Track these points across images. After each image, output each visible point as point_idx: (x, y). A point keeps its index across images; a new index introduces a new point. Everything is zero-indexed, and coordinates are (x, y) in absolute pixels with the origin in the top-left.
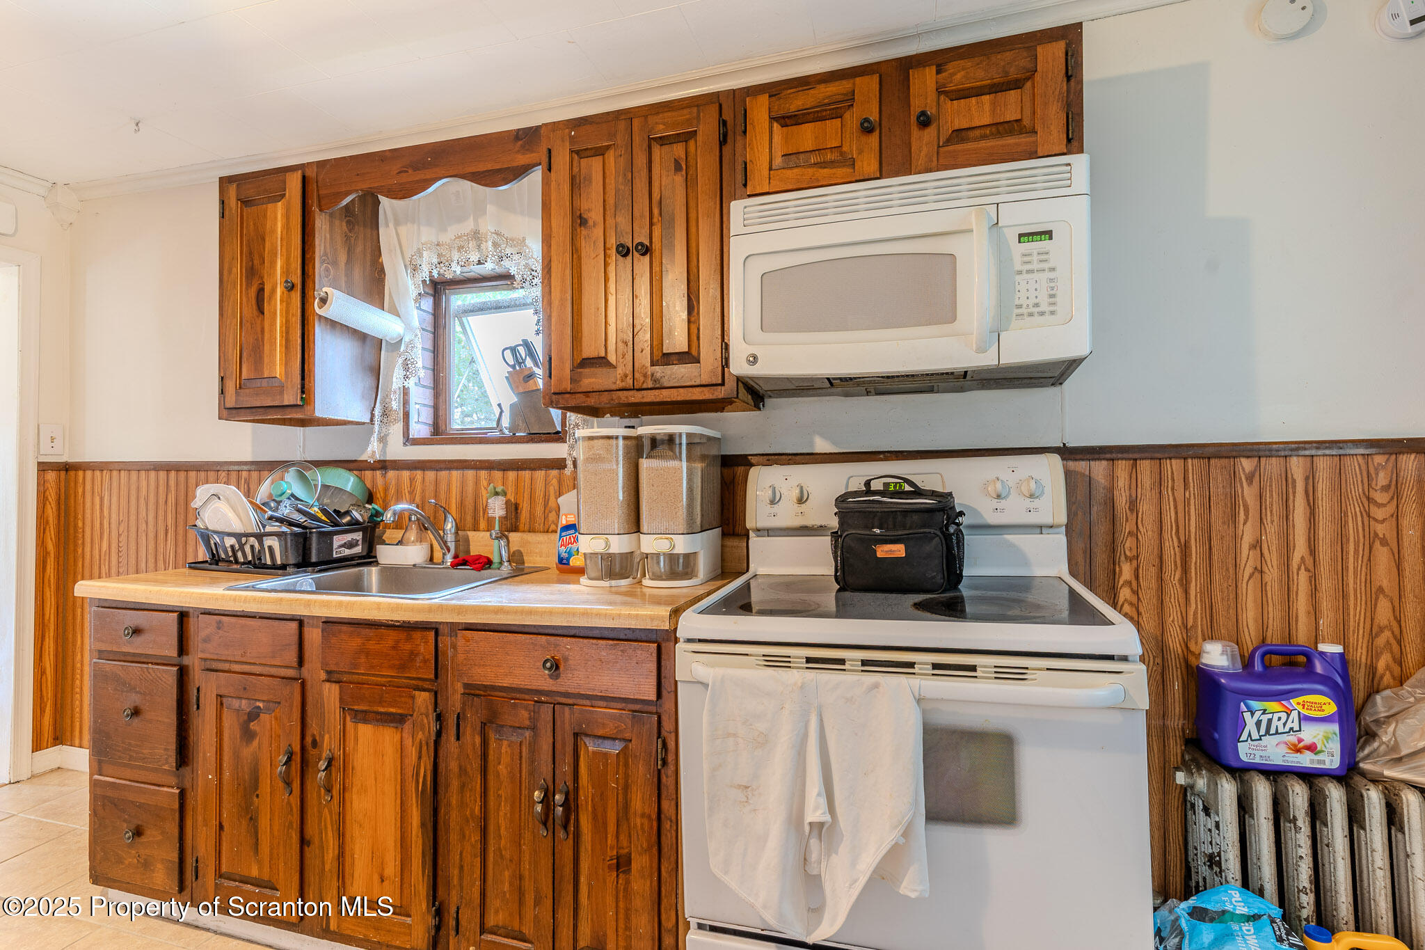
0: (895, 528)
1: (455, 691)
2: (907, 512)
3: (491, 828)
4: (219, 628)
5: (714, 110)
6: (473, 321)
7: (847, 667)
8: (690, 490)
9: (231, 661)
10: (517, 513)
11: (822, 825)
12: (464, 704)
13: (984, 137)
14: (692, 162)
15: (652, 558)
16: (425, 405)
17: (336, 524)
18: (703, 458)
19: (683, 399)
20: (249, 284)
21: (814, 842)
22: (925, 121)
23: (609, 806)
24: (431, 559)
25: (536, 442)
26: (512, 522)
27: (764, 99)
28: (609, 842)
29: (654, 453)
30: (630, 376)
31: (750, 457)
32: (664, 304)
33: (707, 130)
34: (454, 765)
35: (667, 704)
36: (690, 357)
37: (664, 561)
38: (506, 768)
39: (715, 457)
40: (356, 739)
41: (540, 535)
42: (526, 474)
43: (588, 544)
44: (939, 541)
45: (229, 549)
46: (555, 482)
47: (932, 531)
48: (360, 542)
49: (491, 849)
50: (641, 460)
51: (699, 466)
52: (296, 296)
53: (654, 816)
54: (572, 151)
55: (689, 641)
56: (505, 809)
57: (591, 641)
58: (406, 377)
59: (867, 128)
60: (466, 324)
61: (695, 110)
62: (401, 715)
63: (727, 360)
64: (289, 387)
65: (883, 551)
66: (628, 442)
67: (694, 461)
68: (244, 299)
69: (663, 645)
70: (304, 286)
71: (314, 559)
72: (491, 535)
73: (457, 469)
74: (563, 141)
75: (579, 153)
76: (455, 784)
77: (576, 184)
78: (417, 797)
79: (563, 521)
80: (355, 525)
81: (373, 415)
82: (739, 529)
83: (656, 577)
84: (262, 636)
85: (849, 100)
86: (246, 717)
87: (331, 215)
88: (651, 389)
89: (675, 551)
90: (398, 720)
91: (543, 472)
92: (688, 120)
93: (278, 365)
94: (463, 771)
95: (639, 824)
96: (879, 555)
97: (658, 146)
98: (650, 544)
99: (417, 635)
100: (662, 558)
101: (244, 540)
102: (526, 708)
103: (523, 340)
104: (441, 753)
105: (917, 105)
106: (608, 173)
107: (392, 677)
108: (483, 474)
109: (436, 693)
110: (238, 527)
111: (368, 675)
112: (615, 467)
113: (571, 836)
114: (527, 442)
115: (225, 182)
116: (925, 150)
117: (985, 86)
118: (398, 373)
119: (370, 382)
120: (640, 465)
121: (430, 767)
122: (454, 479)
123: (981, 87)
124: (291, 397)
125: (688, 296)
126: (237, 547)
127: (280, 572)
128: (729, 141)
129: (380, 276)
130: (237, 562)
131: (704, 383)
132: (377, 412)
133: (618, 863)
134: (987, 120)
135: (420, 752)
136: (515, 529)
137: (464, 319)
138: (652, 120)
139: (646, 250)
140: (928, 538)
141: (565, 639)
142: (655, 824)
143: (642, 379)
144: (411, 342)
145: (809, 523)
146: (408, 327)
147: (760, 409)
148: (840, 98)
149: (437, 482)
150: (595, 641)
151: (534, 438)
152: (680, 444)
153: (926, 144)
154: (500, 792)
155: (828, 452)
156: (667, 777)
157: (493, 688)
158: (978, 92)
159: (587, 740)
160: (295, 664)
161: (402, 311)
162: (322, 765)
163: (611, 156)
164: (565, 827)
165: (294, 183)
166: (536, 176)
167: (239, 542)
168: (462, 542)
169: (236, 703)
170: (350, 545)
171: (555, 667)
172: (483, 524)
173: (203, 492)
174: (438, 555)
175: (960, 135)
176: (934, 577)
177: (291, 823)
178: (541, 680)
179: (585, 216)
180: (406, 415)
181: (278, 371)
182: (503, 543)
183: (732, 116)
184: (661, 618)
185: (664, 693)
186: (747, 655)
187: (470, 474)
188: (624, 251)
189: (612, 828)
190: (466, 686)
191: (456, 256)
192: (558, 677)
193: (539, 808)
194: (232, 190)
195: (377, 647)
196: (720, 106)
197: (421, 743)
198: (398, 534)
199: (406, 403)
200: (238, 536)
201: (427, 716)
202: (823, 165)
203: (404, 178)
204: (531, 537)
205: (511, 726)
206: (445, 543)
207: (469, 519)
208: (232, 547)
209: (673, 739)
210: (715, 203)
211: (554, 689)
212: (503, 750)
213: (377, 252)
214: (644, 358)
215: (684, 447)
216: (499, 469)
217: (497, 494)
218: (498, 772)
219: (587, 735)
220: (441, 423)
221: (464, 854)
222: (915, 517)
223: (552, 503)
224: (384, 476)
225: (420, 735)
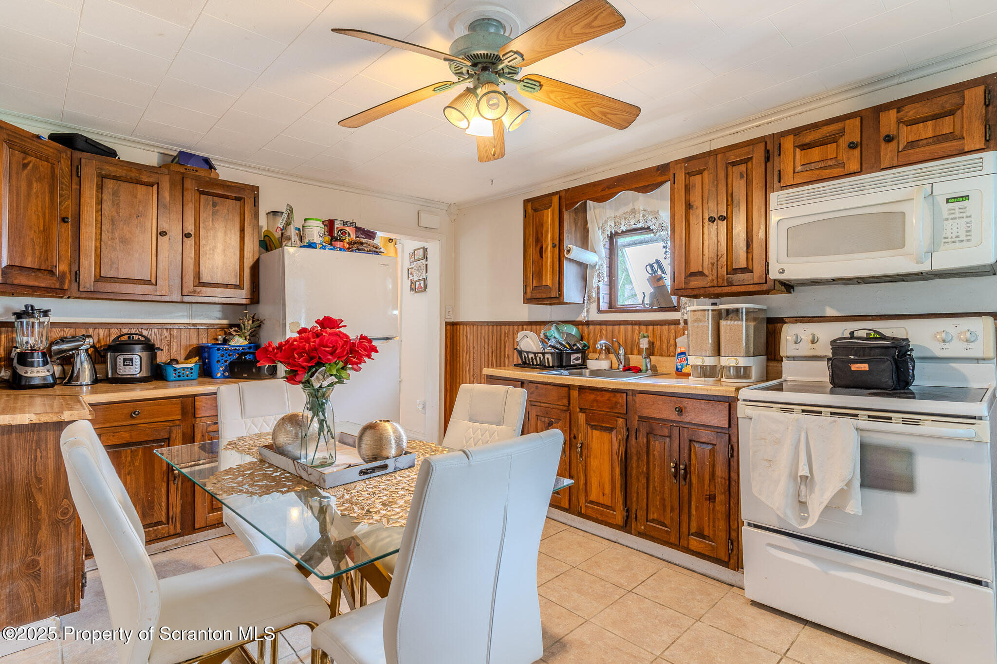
0: (864, 356)
1: (634, 419)
2: (872, 348)
3: (651, 478)
4: (537, 389)
5: (762, 145)
6: (627, 250)
7: (823, 415)
8: (747, 336)
9: (541, 402)
10: (653, 346)
11: (807, 477)
12: (639, 425)
13: (928, 144)
14: (749, 173)
15: (726, 368)
16: (606, 294)
17: (572, 349)
18: (755, 319)
19: (743, 291)
20: (536, 245)
21: (803, 487)
22: (889, 139)
23: (706, 473)
24: (611, 368)
25: (663, 312)
26: (651, 352)
27: (791, 138)
28: (705, 488)
29: (727, 318)
30: (715, 280)
31: (784, 319)
32: (734, 244)
33: (758, 155)
34: (634, 451)
35: (733, 430)
36: (747, 270)
37: (733, 370)
38: (658, 453)
39: (763, 318)
40: (593, 437)
41: (665, 357)
42: (658, 327)
43: (693, 360)
44: (890, 363)
45: (530, 359)
46: (673, 331)
47: (885, 357)
48: (580, 358)
49: (651, 487)
50: (720, 321)
51: (752, 324)
52: (557, 250)
53: (727, 478)
54: (685, 173)
55: (745, 400)
56: (657, 470)
57: (697, 400)
58: (599, 281)
59: (852, 146)
60: (624, 251)
61: (751, 147)
62: (611, 428)
63: (768, 270)
64: (554, 289)
65: (855, 367)
66: (714, 312)
67: (750, 321)
68: (534, 253)
69: (732, 404)
70: (559, 245)
71: (564, 364)
72: (642, 357)
73: (623, 325)
74: (681, 169)
75: (689, 174)
76: (635, 459)
77: (688, 189)
78: (618, 461)
79: (679, 350)
80: (578, 351)
81: (584, 300)
82: (777, 357)
83: (727, 378)
84: (554, 394)
85: (842, 132)
86: (547, 424)
87: (570, 212)
88: (726, 286)
89: (739, 365)
90: (610, 430)
91: (667, 326)
92: (747, 152)
93: (548, 280)
94: (638, 453)
95: (720, 481)
96: (853, 369)
97: (731, 167)
98: (725, 361)
99: (618, 395)
100: (732, 368)
101: (537, 355)
102: (667, 428)
103: (656, 260)
104: (628, 445)
105: (884, 131)
106: (704, 182)
107: (607, 412)
108: (636, 327)
109: (626, 420)
110: (535, 350)
111: (597, 410)
112: (707, 324)
113: (688, 484)
114: (659, 312)
115: (526, 202)
116: (889, 155)
117: (929, 116)
118: (595, 280)
119: (583, 284)
120: (720, 323)
121: (624, 450)
122: (622, 329)
123: (927, 117)
124: (554, 294)
125: (747, 239)
126: (534, 357)
127: (552, 369)
128: (770, 160)
129: (587, 234)
130: (533, 364)
131: (755, 283)
132: (586, 298)
133: (709, 497)
134: (930, 134)
135: (620, 444)
136: (653, 355)
137: (623, 249)
138: (728, 154)
139: (723, 218)
140: (883, 361)
141: (685, 399)
142: (727, 482)
143: (721, 282)
144: (602, 264)
145: (819, 354)
146: (600, 258)
147: (791, 293)
148: (837, 132)
149: (613, 331)
150: (699, 400)
151: (661, 309)
152: (742, 312)
153: (890, 152)
154: (655, 463)
155: (834, 315)
156: (733, 462)
157: (652, 418)
158: (925, 120)
159: (695, 444)
160: (567, 405)
161: (597, 249)
162: (579, 445)
163: (706, 173)
164: (685, 479)
165: (556, 199)
166: (667, 186)
167: (535, 356)
168: (627, 360)
169: (543, 419)
170: (577, 359)
171: (680, 411)
172: (636, 352)
173: (521, 335)
174: (615, 365)
175: (912, 145)
176: (886, 382)
177: (566, 469)
178: (674, 416)
179: (692, 204)
180: (598, 299)
181: (549, 283)
182: (648, 360)
183: (773, 147)
184: (731, 392)
185: (732, 425)
186: (772, 407)
187: (629, 327)
188: (712, 220)
189: (707, 482)
190: (640, 417)
191: (623, 222)
192: (681, 415)
193: (673, 470)
194: (529, 205)
195: (601, 399)
196: (766, 143)
197: (620, 440)
198: (597, 355)
199: (598, 293)
200: (535, 353)
201: (623, 429)
202: (825, 168)
203: (604, 193)
204: (660, 358)
205: (660, 435)
206: (620, 360)
207: (629, 349)
208: (532, 358)
209: (737, 445)
210: (762, 192)
211: (680, 420)
212: (656, 445)
213: (586, 223)
214: (723, 272)
215: (744, 314)
216: (644, 325)
217: (644, 337)
218: (654, 455)
219: (695, 441)
220: (613, 302)
221: (639, 487)
222: (877, 351)
223: (672, 342)
224: (588, 328)
225: (620, 437)
